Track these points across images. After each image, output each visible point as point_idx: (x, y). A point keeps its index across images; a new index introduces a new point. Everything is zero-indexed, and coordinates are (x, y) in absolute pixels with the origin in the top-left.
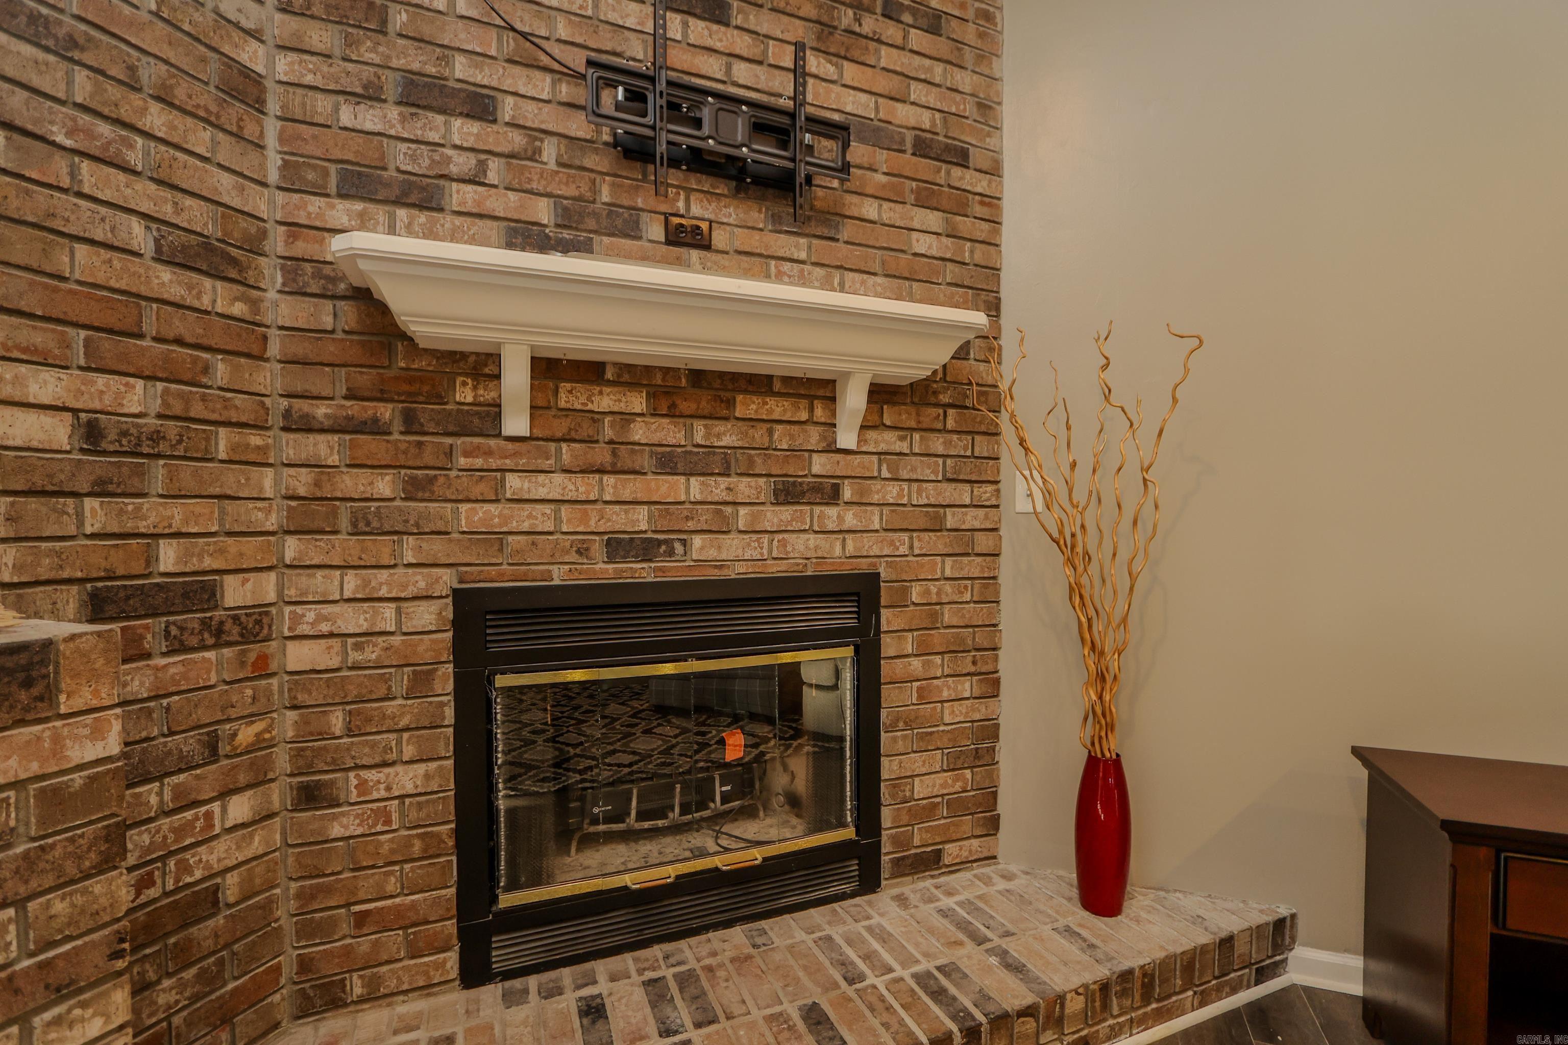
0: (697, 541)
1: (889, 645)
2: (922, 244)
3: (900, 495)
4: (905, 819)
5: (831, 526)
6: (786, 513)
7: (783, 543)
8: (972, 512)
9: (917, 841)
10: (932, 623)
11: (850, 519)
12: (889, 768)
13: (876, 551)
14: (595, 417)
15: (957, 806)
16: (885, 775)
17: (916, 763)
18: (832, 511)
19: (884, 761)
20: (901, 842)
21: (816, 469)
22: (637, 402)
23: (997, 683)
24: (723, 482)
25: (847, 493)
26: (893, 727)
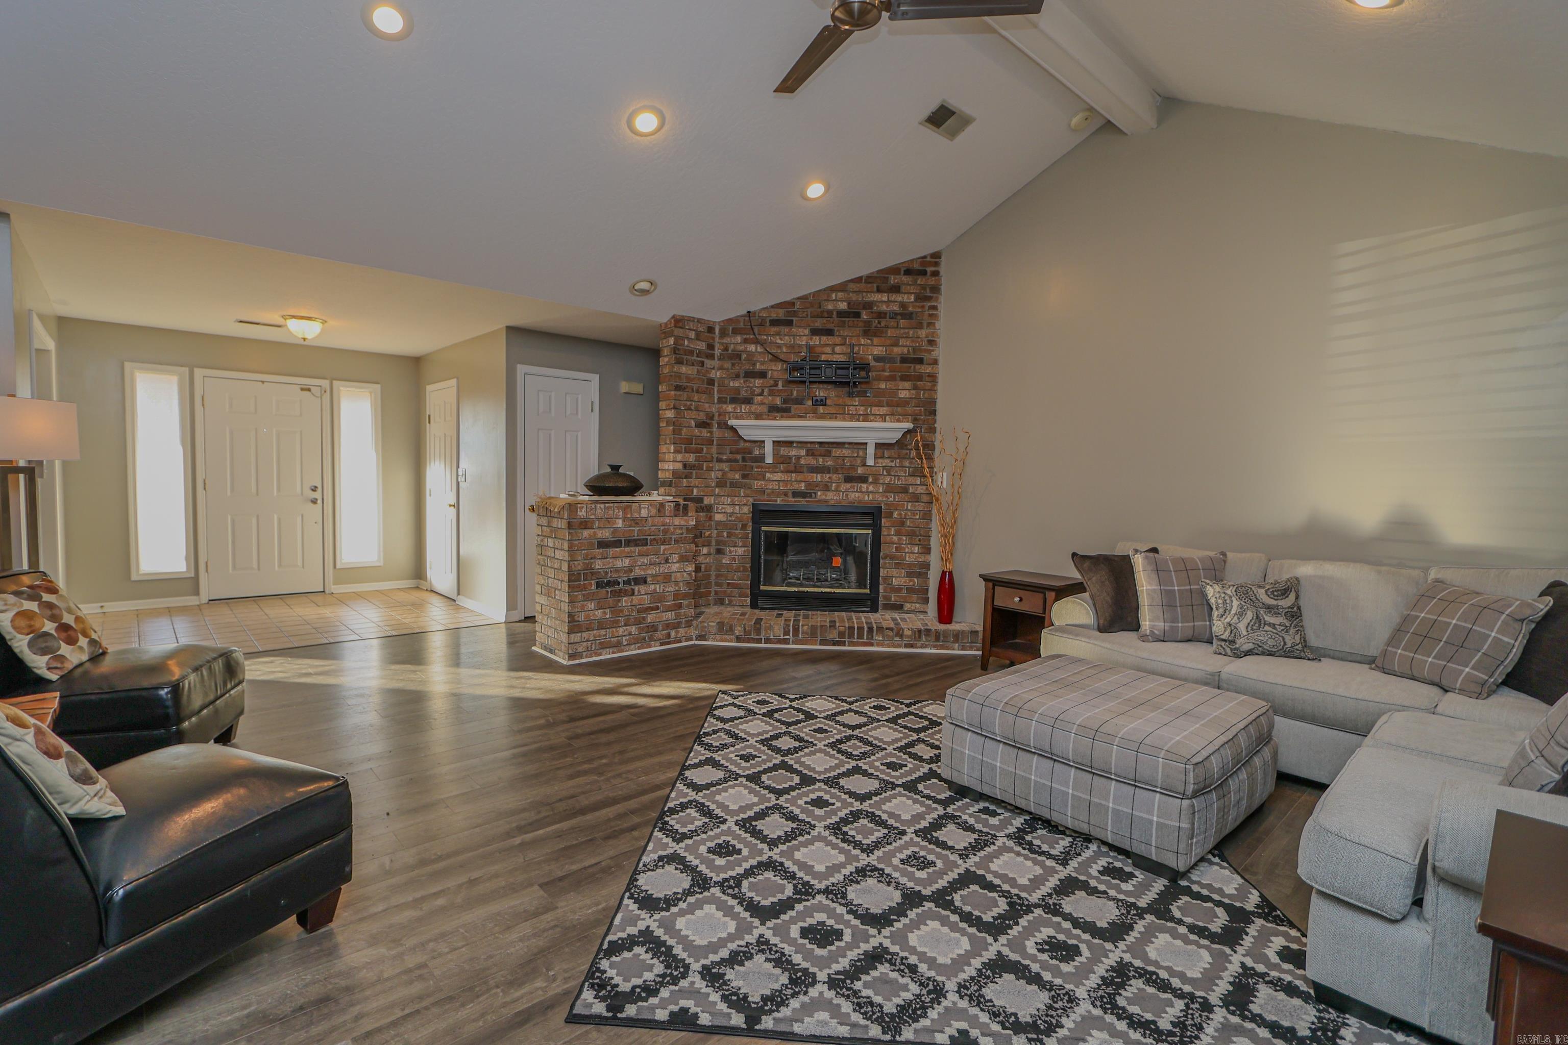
0: (819, 493)
1: (884, 532)
2: (903, 394)
3: (891, 480)
4: (889, 590)
5: (864, 490)
6: (848, 485)
7: (847, 495)
8: (920, 487)
9: (893, 599)
10: (903, 524)
11: (871, 488)
12: (883, 572)
13: (880, 499)
14: (790, 458)
15: (910, 590)
16: (881, 574)
17: (894, 572)
18: (865, 486)
19: (881, 570)
20: (887, 598)
21: (859, 472)
22: (803, 453)
23: (930, 549)
24: (828, 476)
25: (870, 480)
26: (885, 558)
